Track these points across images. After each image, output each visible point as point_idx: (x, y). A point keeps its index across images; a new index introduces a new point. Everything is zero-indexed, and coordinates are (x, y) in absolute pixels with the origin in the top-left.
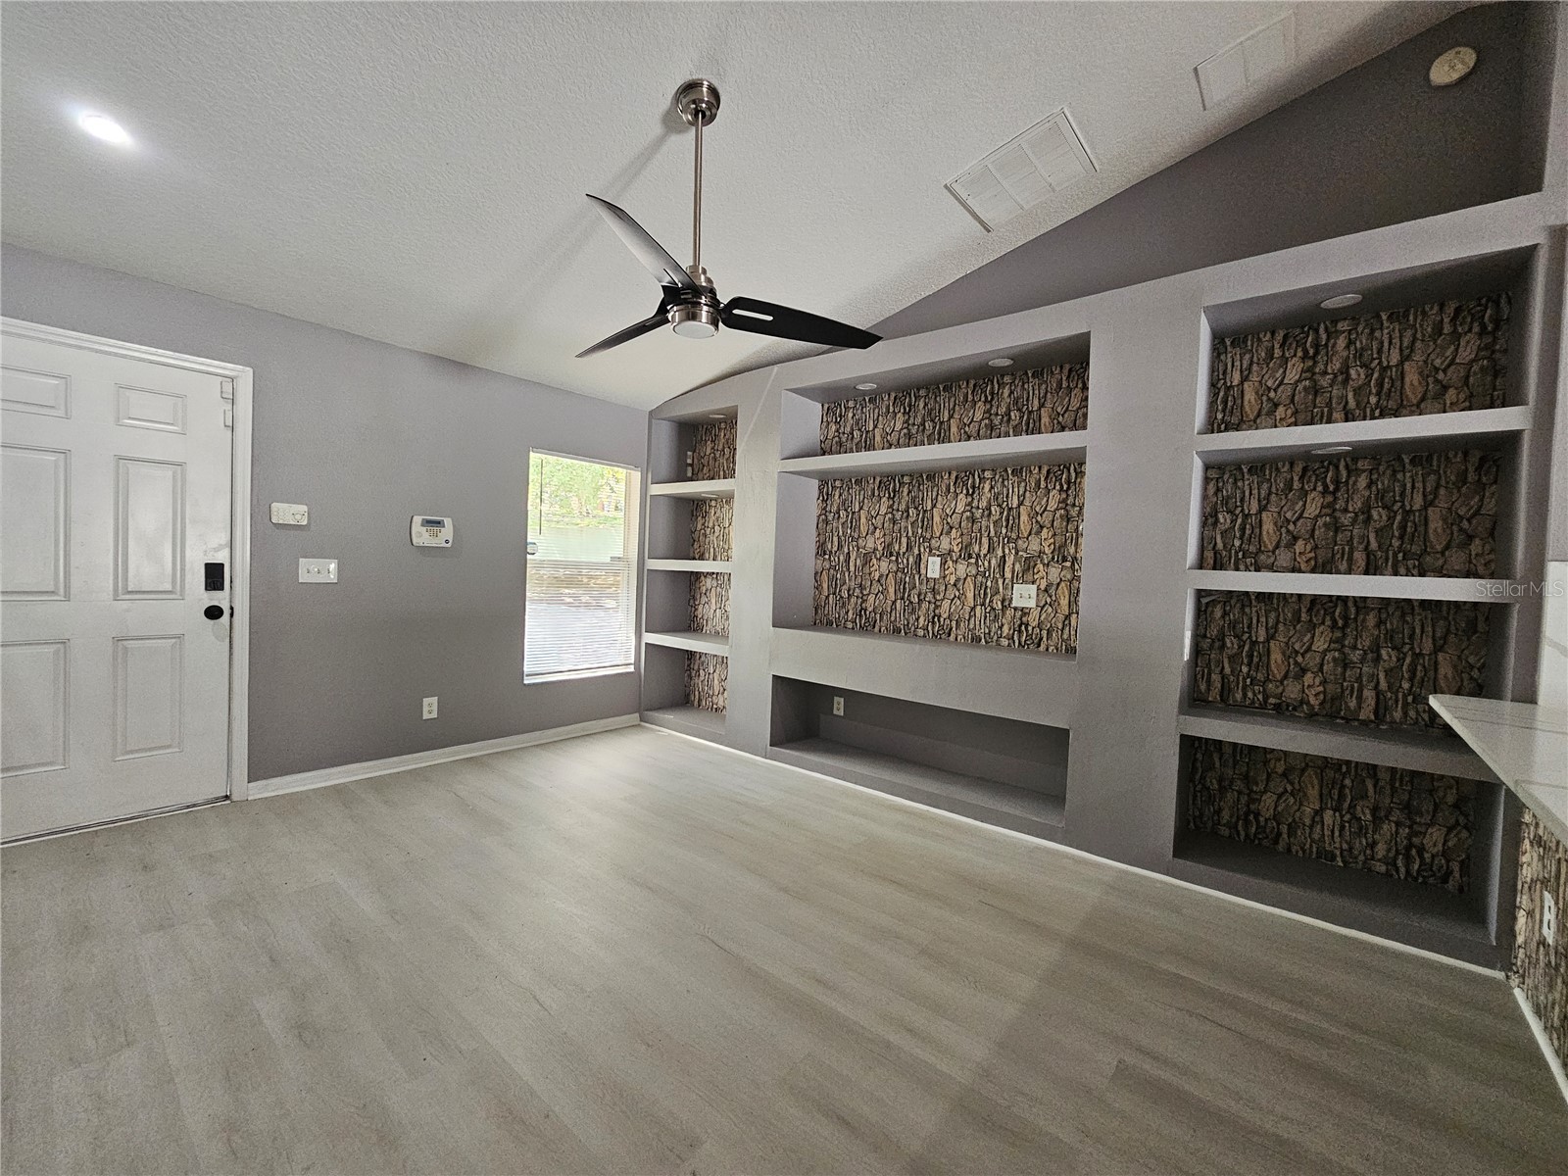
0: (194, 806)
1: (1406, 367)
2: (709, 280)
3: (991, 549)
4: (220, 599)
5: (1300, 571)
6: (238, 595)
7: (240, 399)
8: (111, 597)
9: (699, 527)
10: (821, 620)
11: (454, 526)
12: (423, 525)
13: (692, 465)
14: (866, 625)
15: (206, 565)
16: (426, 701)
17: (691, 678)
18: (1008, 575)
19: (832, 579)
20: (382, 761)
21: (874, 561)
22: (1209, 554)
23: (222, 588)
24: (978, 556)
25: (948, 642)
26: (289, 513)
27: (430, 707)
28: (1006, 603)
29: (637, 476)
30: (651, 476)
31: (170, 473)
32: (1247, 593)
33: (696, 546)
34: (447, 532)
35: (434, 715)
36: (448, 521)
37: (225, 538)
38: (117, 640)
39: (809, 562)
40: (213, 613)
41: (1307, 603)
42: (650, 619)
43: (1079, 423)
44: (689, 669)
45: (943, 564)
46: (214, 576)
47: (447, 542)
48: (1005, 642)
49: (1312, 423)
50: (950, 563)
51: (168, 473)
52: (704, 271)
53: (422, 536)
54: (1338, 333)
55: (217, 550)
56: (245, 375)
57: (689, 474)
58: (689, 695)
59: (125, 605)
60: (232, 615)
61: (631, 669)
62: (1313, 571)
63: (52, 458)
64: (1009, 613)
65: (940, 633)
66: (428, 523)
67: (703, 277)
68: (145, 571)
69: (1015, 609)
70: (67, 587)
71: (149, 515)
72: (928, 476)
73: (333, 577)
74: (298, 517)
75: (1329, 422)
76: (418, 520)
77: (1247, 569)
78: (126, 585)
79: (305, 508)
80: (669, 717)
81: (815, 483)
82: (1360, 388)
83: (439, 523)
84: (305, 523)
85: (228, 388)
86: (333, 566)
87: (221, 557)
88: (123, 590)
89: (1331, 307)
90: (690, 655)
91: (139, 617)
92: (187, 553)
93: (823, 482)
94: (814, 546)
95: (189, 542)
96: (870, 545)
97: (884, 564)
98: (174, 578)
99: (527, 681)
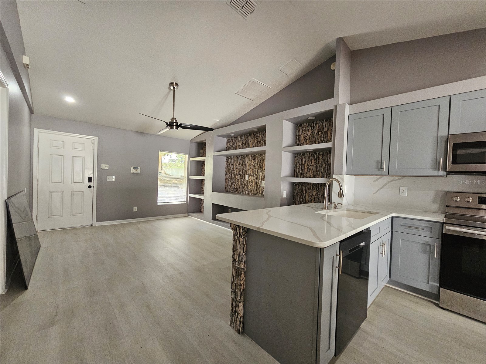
0: (86, 226)
1: (328, 132)
2: (176, 121)
3: (258, 173)
4: (91, 184)
5: (311, 177)
6: (94, 183)
7: (95, 144)
8: (71, 183)
9: (203, 168)
10: (226, 191)
11: (141, 169)
12: (133, 169)
13: (202, 153)
14: (235, 192)
15: (89, 177)
16: (134, 207)
17: (201, 205)
18: (261, 179)
19: (228, 181)
20: (124, 220)
21: (236, 176)
22: (296, 174)
23: (91, 182)
24: (255, 175)
25: (250, 195)
26: (105, 166)
27: (135, 209)
28: (260, 185)
29: (187, 156)
30: (191, 156)
31: (82, 159)
32: (302, 183)
33: (202, 173)
34: (139, 170)
35: (136, 211)
36: (139, 168)
37: (92, 172)
38: (72, 192)
39: (224, 176)
40: (90, 187)
41: (312, 184)
42: (190, 190)
44: (201, 203)
45: (249, 177)
46: (90, 179)
47: (139, 172)
48: (260, 195)
49: (313, 144)
50: (250, 176)
51: (81, 159)
52: (175, 119)
53: (133, 171)
54: (317, 124)
55: (90, 174)
56: (96, 138)
57: (201, 155)
58: (201, 210)
59: (73, 185)
60: (93, 187)
61: (186, 203)
62: (313, 178)
63: (61, 157)
64: (261, 188)
65: (248, 194)
66: (134, 168)
67: (174, 120)
68: (78, 179)
69: (262, 187)
70: (63, 181)
71: (78, 167)
72: (245, 156)
73: (114, 180)
74: (107, 167)
75: (315, 144)
76: (132, 167)
77: (302, 177)
78: (74, 181)
79: (108, 165)
80: (194, 214)
81: (225, 157)
82: (321, 136)
83: (137, 168)
84: (108, 168)
85: (93, 141)
86: (114, 177)
87: (91, 176)
88: (74, 182)
89: (310, 119)
90: (201, 200)
91: (76, 187)
92: (85, 175)
93: (227, 157)
94: (225, 173)
95: (85, 173)
96: (236, 172)
97: (238, 177)
98: (82, 180)
99: (158, 204)
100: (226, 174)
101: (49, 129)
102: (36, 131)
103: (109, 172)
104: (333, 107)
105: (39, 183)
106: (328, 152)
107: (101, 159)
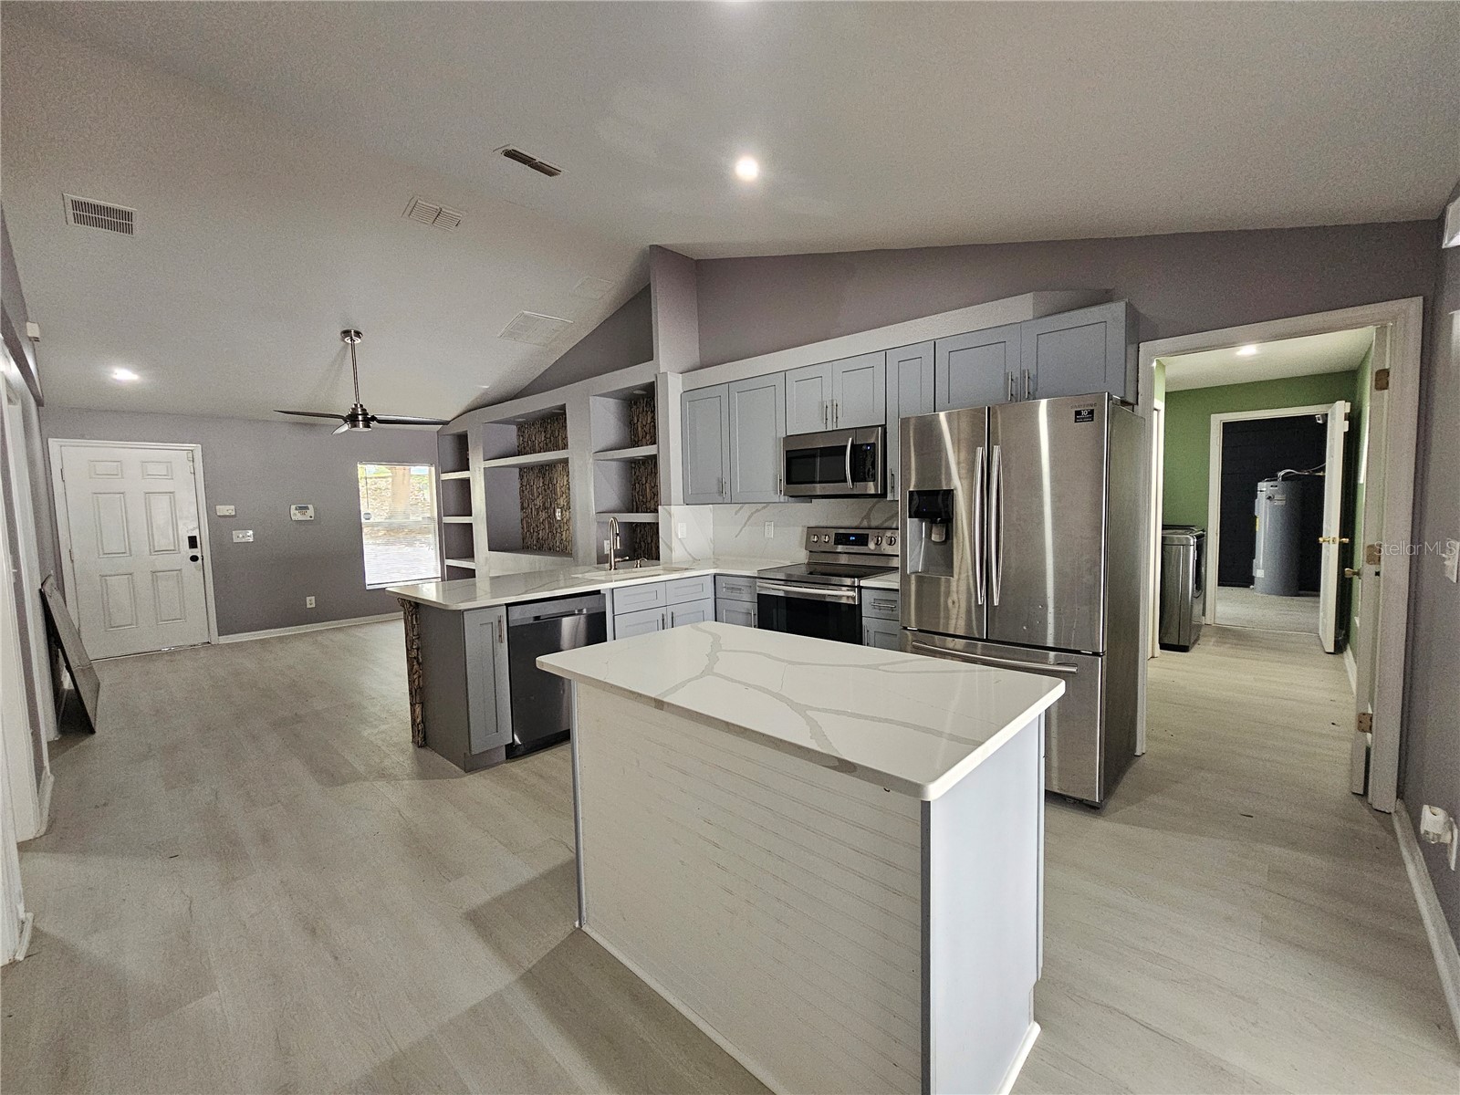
0: (194, 646)
2: (364, 410)
4: (196, 552)
6: (204, 549)
7: (196, 460)
8: (148, 552)
9: (468, 497)
10: (525, 546)
11: (314, 509)
12: (296, 509)
15: (189, 537)
16: (308, 598)
19: (527, 522)
20: (285, 629)
21: (540, 512)
23: (196, 547)
26: (225, 510)
27: (311, 602)
29: (433, 469)
30: (442, 470)
31: (168, 497)
33: (467, 508)
34: (311, 512)
35: (314, 606)
36: (310, 506)
37: (196, 524)
38: (153, 572)
39: (517, 514)
40: (194, 558)
42: (446, 551)
43: (565, 447)
46: (193, 542)
47: (310, 517)
50: (564, 512)
51: (166, 497)
52: (361, 406)
53: (296, 515)
55: (193, 530)
56: (197, 448)
57: (461, 467)
59: (154, 557)
60: (203, 559)
63: (118, 496)
66: (299, 508)
68: (162, 542)
70: (130, 549)
71: (161, 508)
73: (251, 539)
74: (230, 511)
76: (293, 507)
78: (154, 548)
79: (233, 507)
81: (518, 470)
83: (307, 508)
84: (233, 514)
85: (190, 455)
86: (251, 532)
87: (195, 533)
88: (153, 550)
89: (638, 394)
90: (470, 569)
91: (162, 562)
92: (180, 532)
93: (521, 470)
94: (520, 505)
95: (180, 528)
96: (539, 502)
97: (543, 515)
98: (174, 543)
99: (368, 588)
100: (522, 508)
101: (82, 437)
102: (54, 444)
103: (235, 522)
104: (654, 380)
105: (76, 557)
106: (653, 459)
107: (213, 495)
